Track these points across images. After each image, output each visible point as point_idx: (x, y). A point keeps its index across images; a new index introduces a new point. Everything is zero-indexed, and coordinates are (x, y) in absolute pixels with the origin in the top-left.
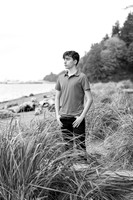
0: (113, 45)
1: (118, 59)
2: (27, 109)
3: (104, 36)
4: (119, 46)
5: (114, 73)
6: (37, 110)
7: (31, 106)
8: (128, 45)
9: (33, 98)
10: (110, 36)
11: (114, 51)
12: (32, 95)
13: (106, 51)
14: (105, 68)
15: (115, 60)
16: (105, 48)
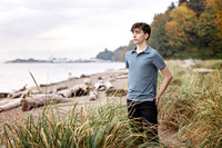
0: (180, 15)
1: (187, 32)
2: (80, 93)
3: (170, 5)
4: (187, 17)
5: (182, 49)
6: (92, 94)
7: (85, 89)
8: (198, 15)
9: (86, 80)
10: (176, 5)
11: (181, 22)
12: (83, 76)
13: (172, 23)
14: (171, 43)
15: (183, 34)
16: (171, 19)
